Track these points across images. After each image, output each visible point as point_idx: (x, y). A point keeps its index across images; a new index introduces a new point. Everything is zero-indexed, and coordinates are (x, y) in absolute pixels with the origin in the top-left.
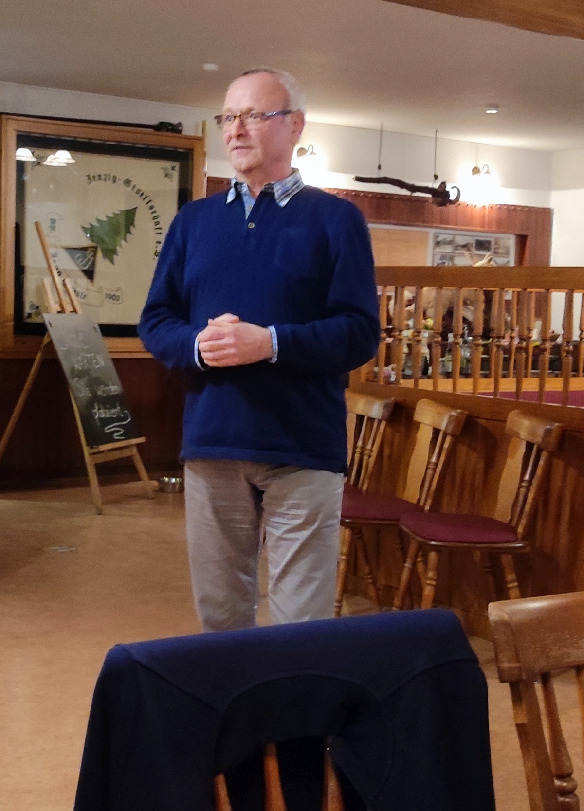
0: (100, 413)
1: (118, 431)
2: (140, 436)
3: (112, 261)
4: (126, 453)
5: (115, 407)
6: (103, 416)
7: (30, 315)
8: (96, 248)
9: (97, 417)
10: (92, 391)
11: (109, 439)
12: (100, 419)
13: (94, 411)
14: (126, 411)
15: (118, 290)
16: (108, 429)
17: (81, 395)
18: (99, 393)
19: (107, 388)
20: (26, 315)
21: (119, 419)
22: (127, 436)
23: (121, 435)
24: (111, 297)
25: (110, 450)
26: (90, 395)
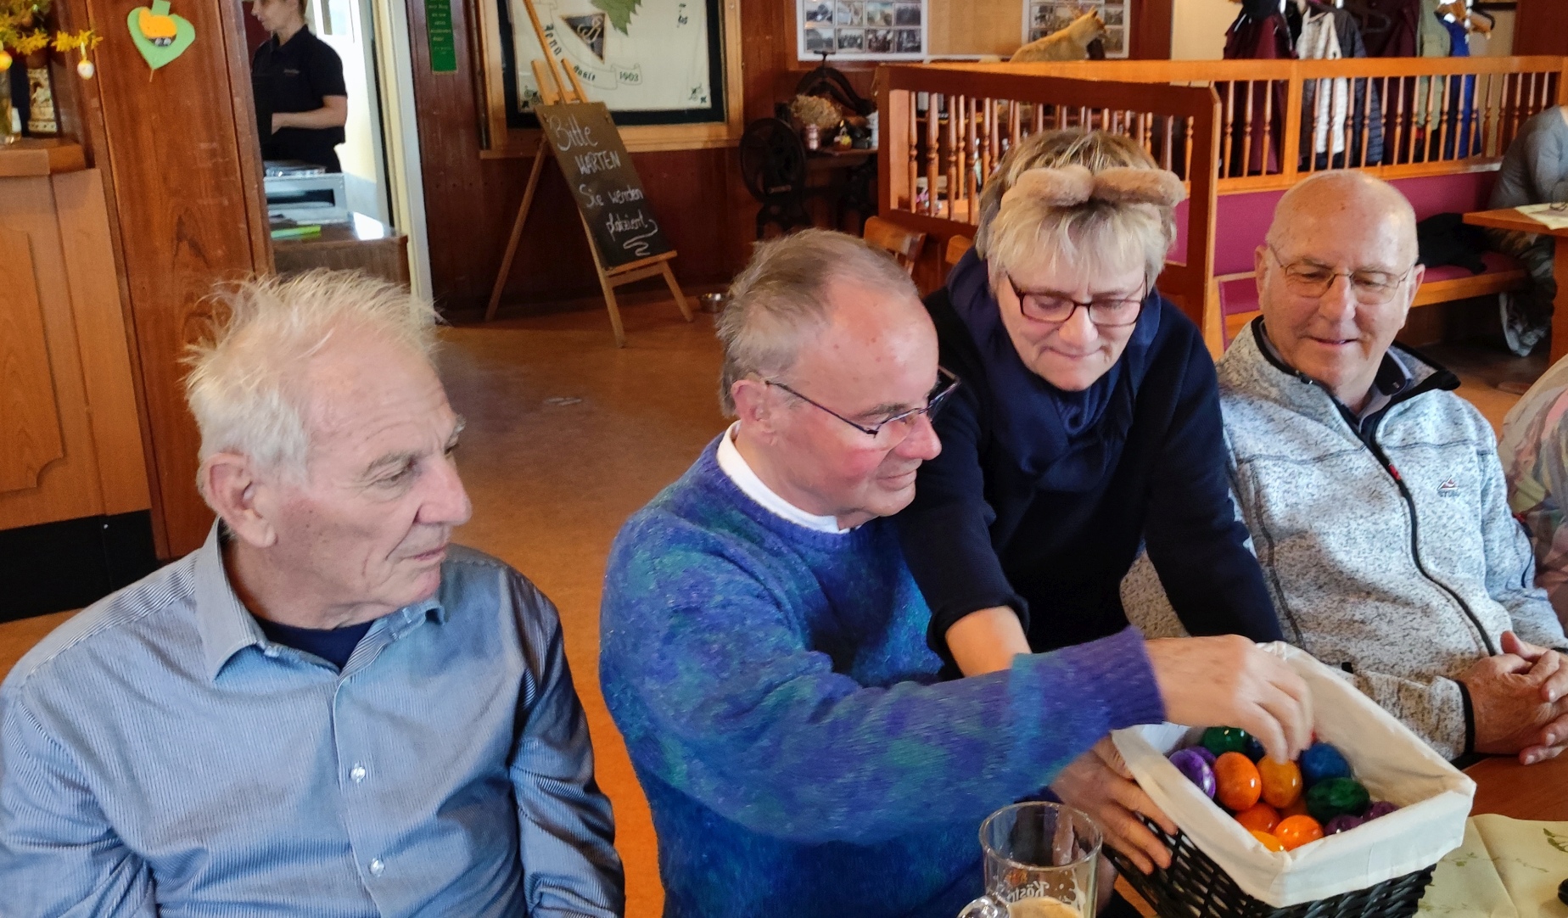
0: (616, 226)
1: (642, 246)
2: (670, 250)
3: (625, 31)
4: (654, 271)
5: (638, 217)
6: (620, 229)
7: (526, 104)
8: (603, 15)
9: (612, 232)
10: (606, 199)
11: (630, 256)
12: (616, 233)
13: (608, 224)
14: (650, 220)
15: (635, 68)
16: (626, 246)
17: (590, 206)
18: (614, 200)
19: (626, 193)
20: (521, 104)
21: (642, 231)
22: (654, 250)
23: (645, 251)
24: (626, 77)
25: (633, 270)
26: (602, 204)
